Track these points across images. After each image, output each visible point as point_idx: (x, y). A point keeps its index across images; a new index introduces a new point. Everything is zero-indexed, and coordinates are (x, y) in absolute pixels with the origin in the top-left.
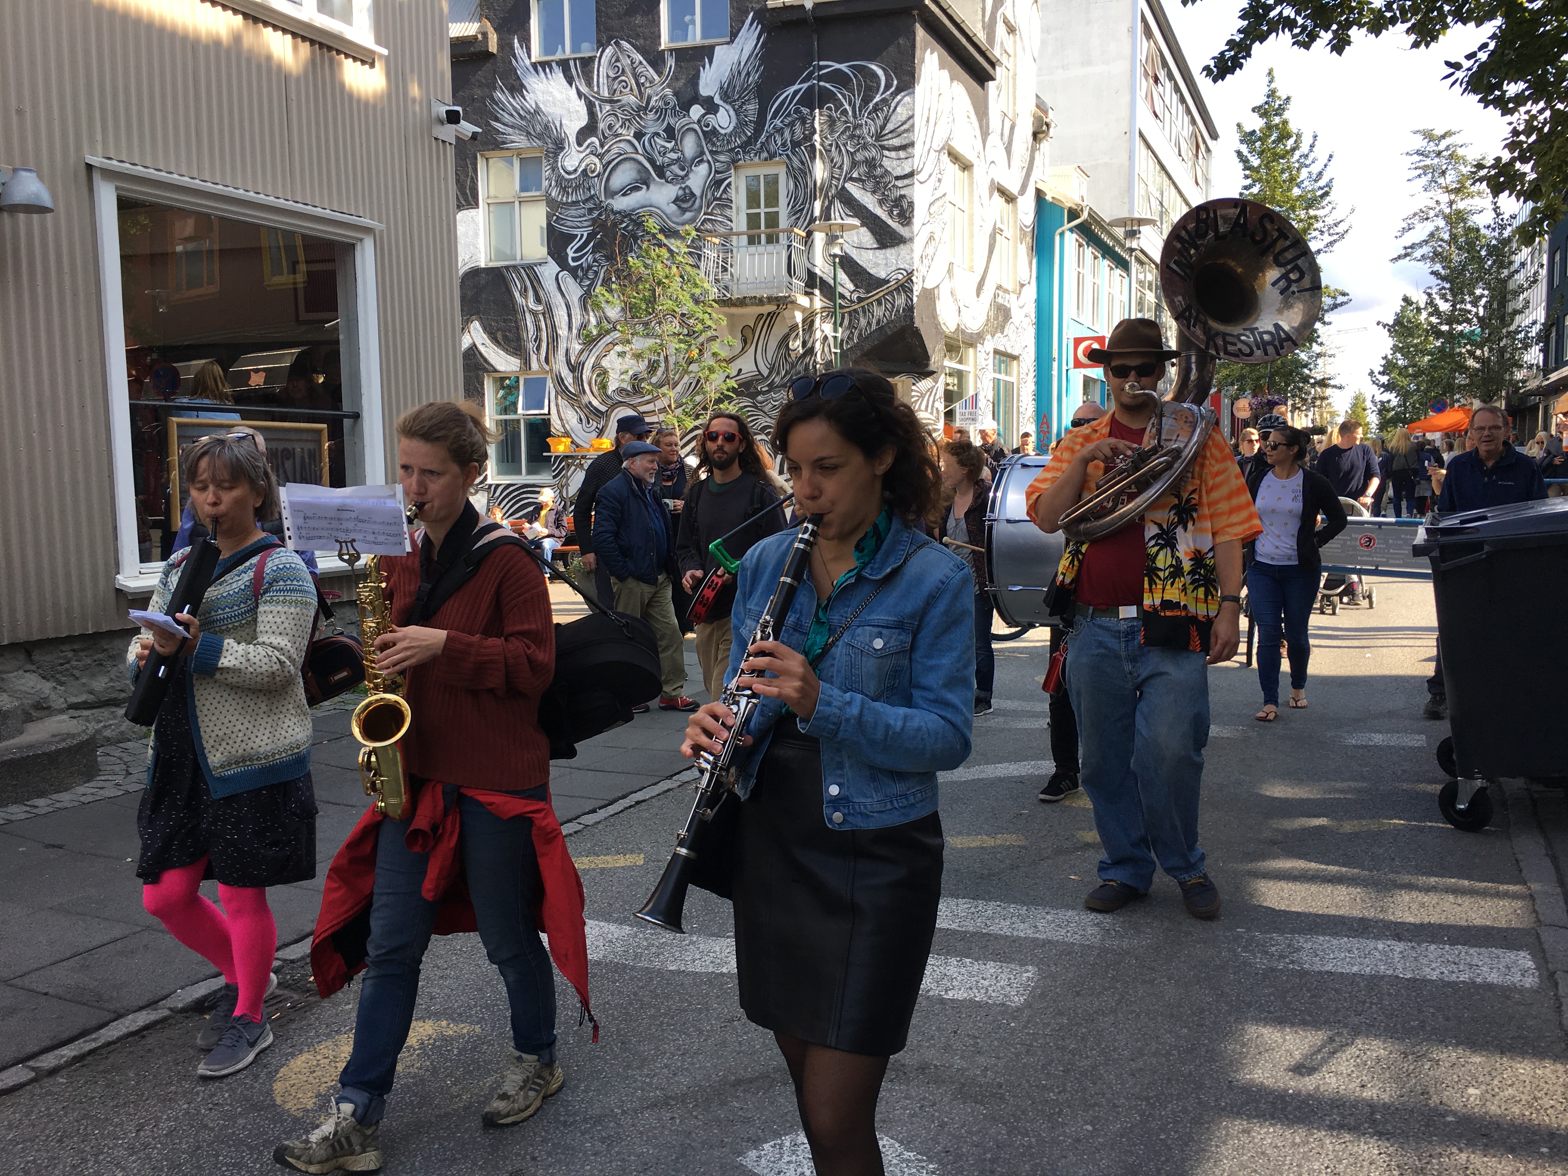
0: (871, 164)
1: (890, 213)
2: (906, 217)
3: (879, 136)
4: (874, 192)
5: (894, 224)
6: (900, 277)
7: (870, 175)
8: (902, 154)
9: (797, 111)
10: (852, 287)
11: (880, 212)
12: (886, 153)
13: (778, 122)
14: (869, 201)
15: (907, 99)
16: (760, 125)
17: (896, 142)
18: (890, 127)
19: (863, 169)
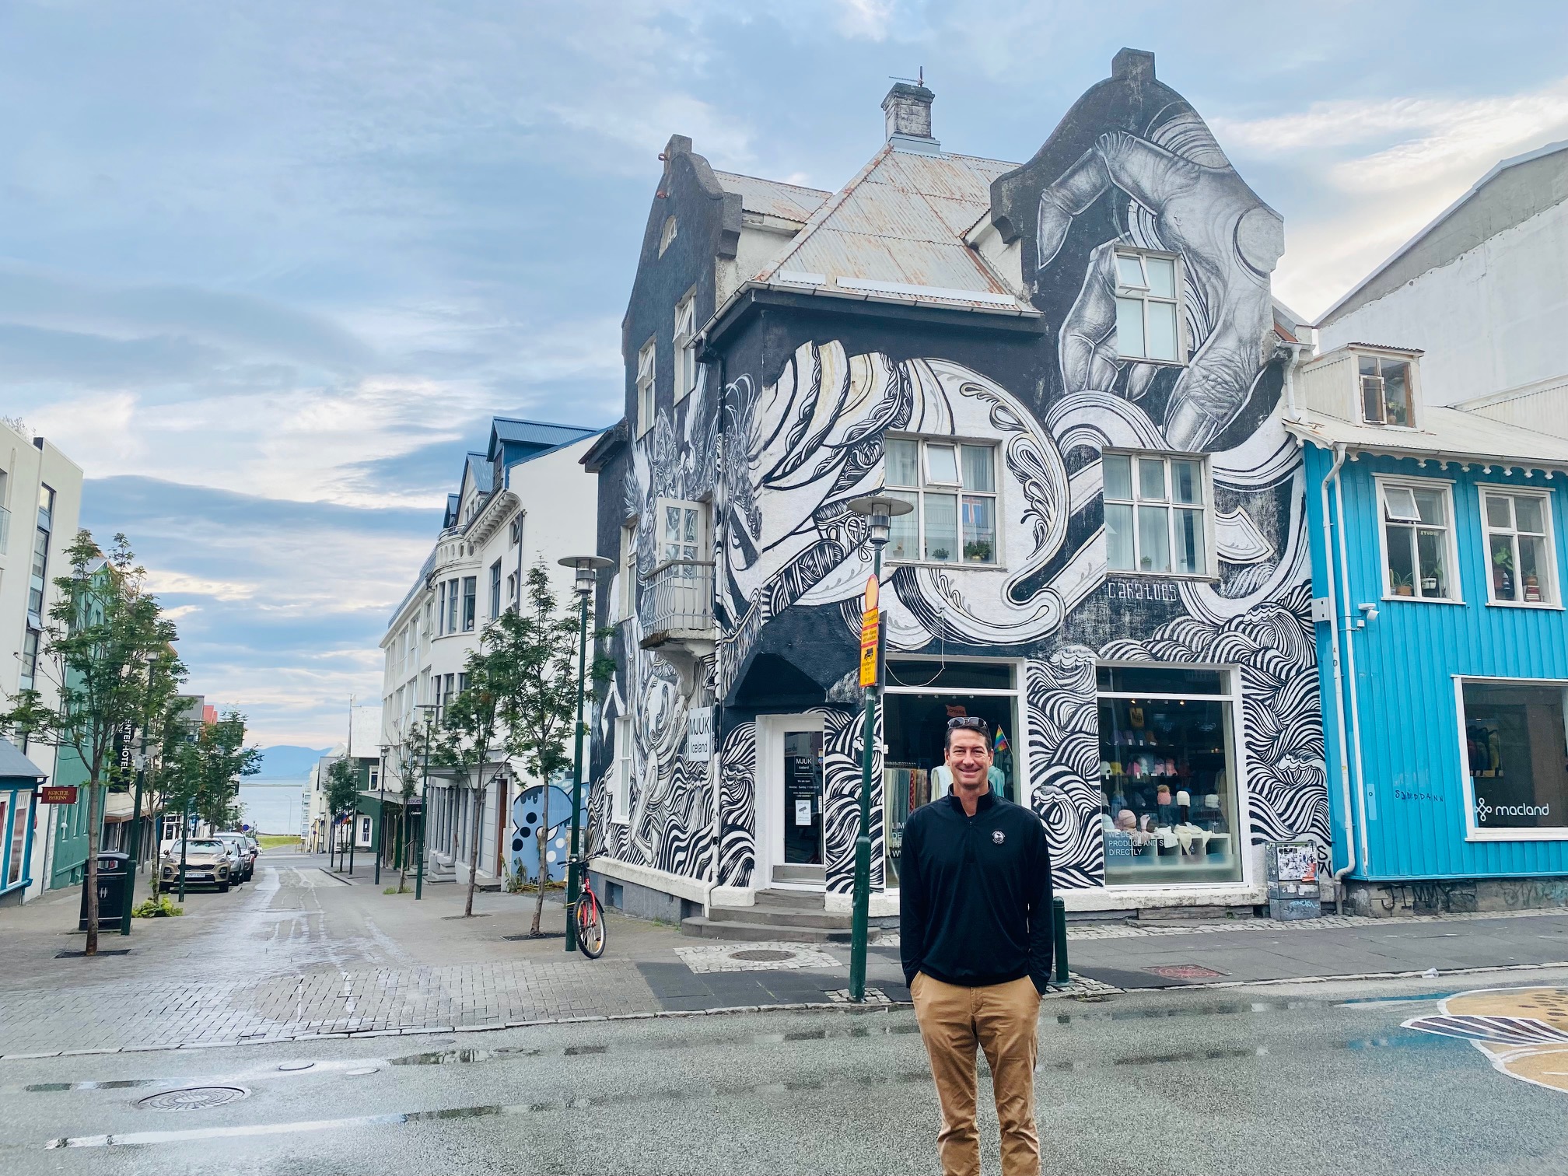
0: (744, 479)
1: (751, 527)
2: (757, 531)
3: (748, 449)
4: (745, 508)
5: (752, 540)
6: (755, 598)
7: (744, 491)
8: (757, 462)
10: (735, 614)
11: (747, 529)
12: (751, 465)
13: (710, 454)
14: (742, 516)
15: (760, 402)
16: (703, 459)
17: (754, 452)
18: (752, 438)
19: (741, 484)
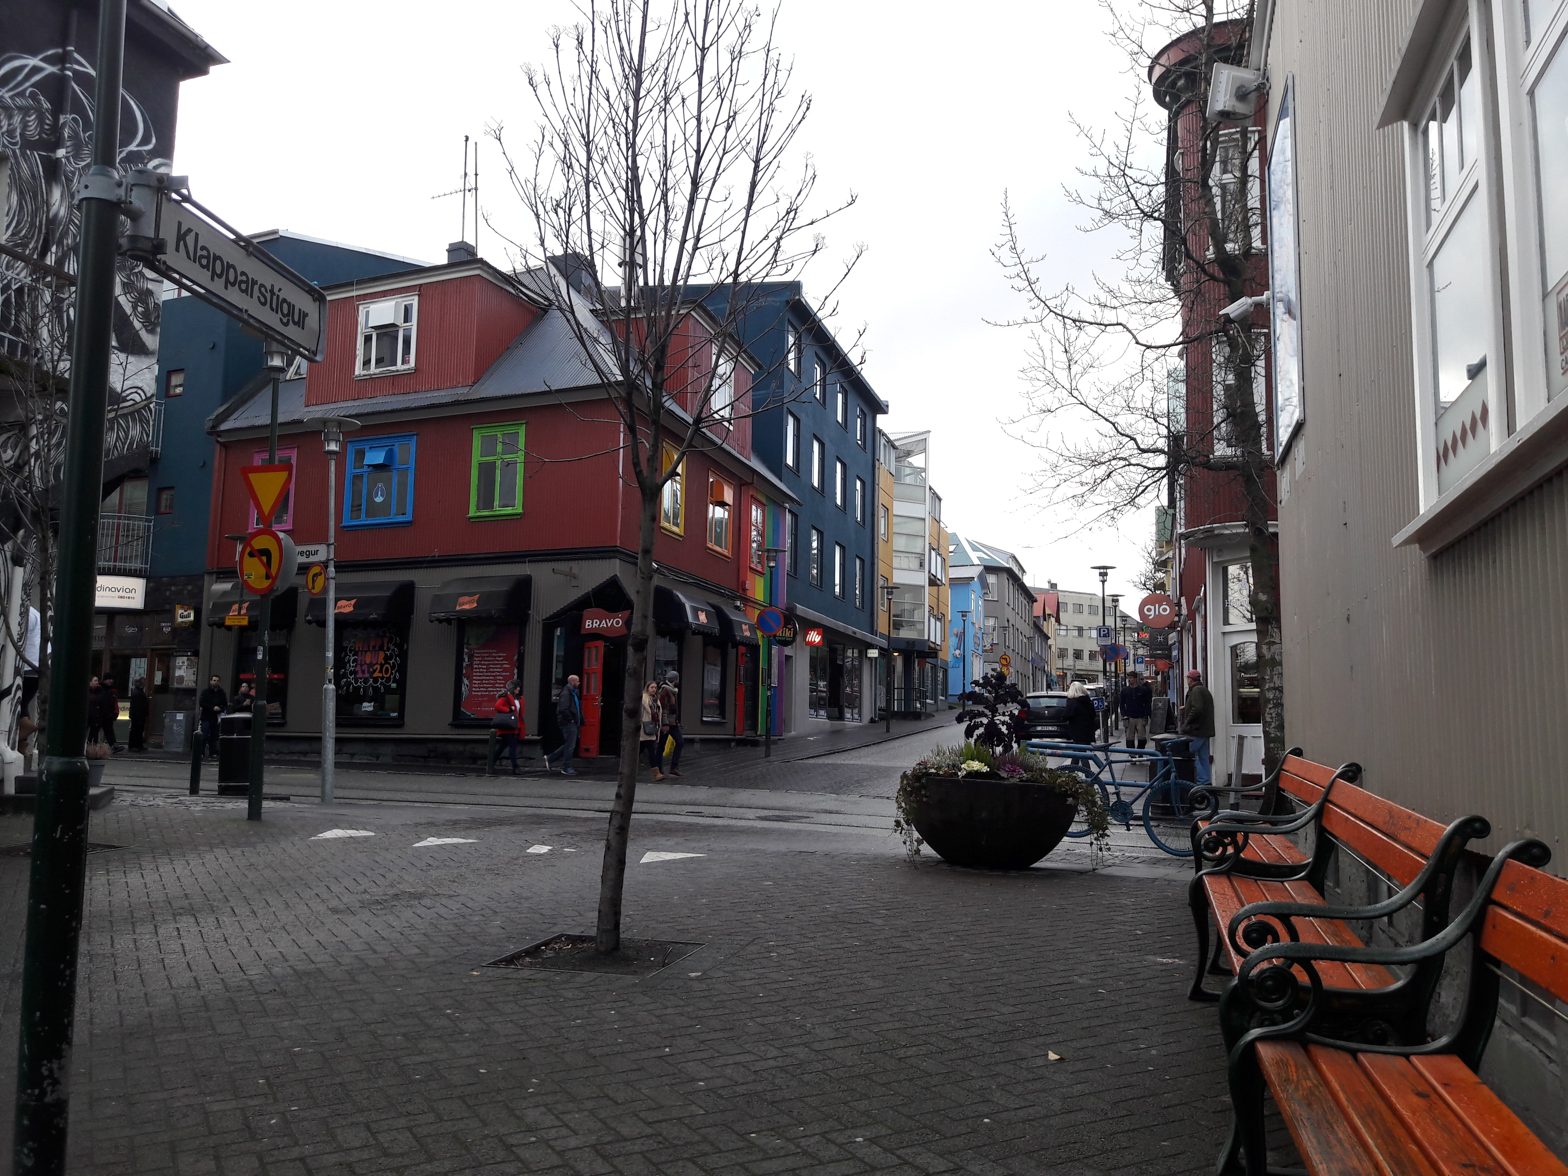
6: (138, 399)
9: (33, 96)
